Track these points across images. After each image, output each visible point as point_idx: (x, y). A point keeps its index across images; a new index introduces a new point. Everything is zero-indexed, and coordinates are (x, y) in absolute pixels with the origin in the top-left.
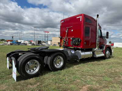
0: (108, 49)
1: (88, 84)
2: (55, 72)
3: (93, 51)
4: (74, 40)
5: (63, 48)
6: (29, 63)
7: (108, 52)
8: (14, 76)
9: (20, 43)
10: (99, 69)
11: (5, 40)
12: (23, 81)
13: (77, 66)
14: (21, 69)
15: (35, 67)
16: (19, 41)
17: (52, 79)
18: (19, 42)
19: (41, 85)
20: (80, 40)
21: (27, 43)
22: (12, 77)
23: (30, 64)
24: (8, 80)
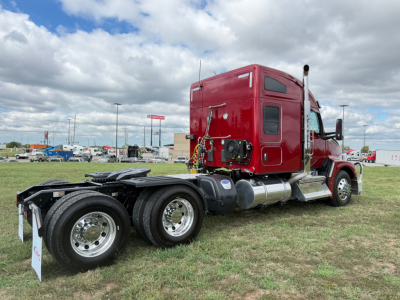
0: (344, 173)
1: (261, 287)
2: (165, 252)
3: (292, 180)
4: (231, 148)
5: (199, 172)
6: (82, 222)
7: (343, 184)
8: (36, 263)
9: (70, 153)
10: (308, 240)
11: (23, 144)
12: (61, 280)
13: (241, 229)
14: (58, 242)
15: (104, 235)
16: (67, 148)
17: (154, 271)
18: (67, 152)
19: (118, 290)
20: (251, 147)
21: (94, 154)
22: (29, 268)
23: (86, 225)
24: (16, 277)
